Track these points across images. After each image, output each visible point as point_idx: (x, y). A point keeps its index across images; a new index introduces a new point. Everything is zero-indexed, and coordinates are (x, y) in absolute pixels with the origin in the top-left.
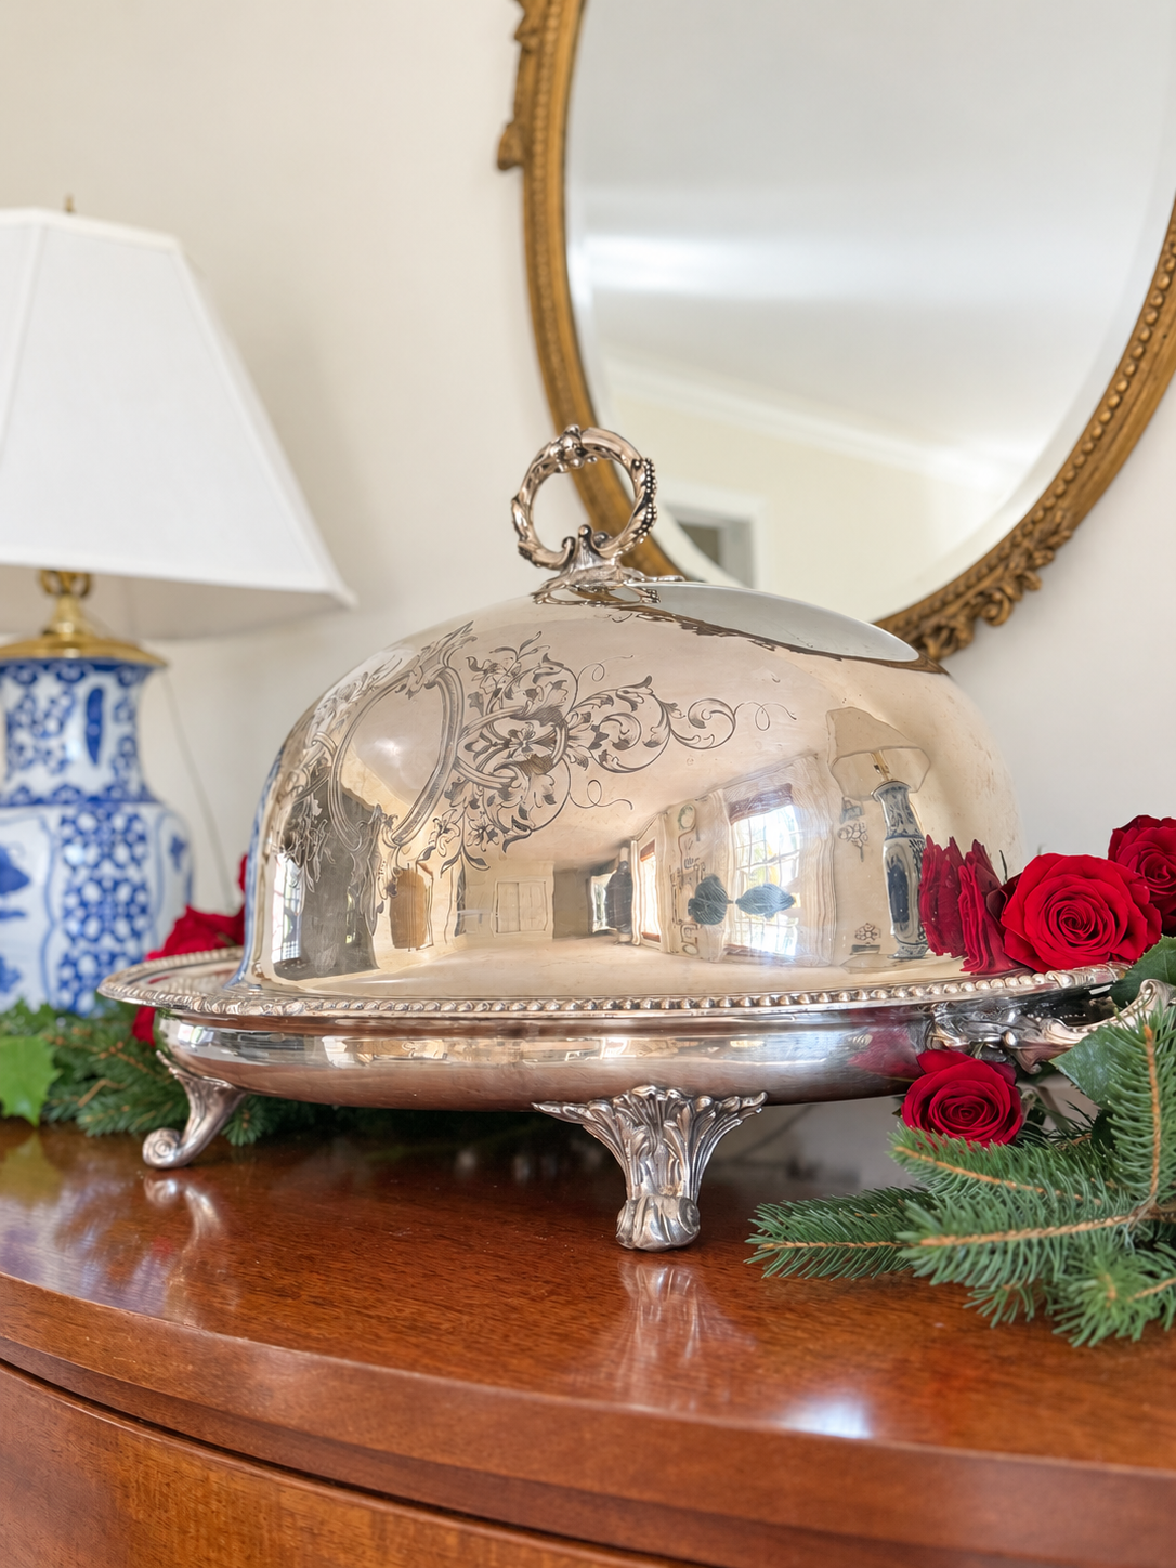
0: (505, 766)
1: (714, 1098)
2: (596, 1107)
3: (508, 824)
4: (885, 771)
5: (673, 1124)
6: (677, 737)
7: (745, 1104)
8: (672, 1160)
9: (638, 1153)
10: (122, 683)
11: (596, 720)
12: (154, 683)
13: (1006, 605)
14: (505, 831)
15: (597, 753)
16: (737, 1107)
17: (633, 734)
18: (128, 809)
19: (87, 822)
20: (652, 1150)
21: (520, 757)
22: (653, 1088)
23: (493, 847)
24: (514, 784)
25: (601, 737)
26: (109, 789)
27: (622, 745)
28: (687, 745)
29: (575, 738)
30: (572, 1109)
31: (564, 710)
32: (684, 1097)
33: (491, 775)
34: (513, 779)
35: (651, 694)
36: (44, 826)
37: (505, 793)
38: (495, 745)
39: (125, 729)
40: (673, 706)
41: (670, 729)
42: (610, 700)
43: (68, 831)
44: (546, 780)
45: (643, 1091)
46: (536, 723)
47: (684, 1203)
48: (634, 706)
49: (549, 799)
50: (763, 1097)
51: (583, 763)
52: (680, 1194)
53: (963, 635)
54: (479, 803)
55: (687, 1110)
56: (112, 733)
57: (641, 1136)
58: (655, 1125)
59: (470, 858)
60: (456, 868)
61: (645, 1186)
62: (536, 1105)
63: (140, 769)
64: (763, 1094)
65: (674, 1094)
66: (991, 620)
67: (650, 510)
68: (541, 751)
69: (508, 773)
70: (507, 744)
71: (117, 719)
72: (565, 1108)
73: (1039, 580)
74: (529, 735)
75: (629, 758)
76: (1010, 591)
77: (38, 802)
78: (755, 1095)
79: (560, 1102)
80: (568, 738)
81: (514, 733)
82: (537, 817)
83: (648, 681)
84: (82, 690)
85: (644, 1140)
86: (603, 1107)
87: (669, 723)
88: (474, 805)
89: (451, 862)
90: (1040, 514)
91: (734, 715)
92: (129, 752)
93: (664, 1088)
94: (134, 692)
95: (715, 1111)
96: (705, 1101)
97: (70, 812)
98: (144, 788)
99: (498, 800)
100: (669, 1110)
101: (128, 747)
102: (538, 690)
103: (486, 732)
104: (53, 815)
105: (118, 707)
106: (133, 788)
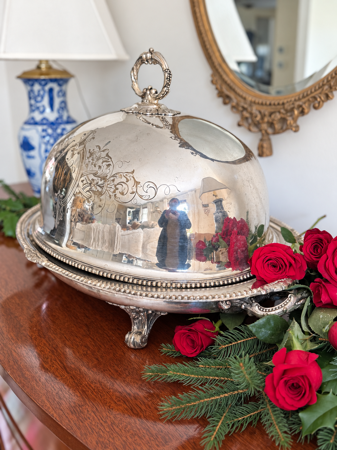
4: (216, 196)
10: (60, 85)
12: (72, 82)
13: (321, 103)
18: (62, 126)
19: (50, 131)
26: (57, 119)
36: (37, 131)
39: (61, 99)
43: (44, 134)
53: (306, 111)
56: (57, 101)
63: (68, 111)
66: (315, 108)
67: (167, 88)
71: (59, 96)
73: (333, 96)
76: (323, 98)
77: (36, 123)
83: (133, 172)
84: (47, 88)
92: (64, 106)
94: (64, 88)
97: (45, 127)
98: (69, 117)
101: (63, 105)
104: (40, 128)
105: (59, 92)
106: (65, 118)
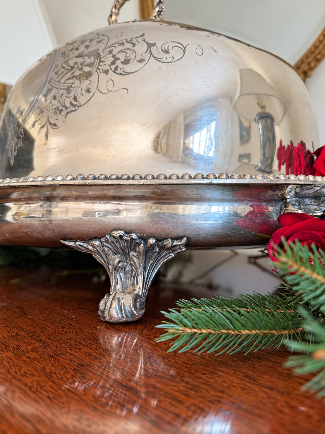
0: (69, 79)
1: (158, 240)
2: (93, 242)
3: (68, 105)
5: (134, 254)
6: (155, 58)
7: (175, 244)
8: (134, 273)
9: (116, 269)
11: (114, 53)
14: (67, 108)
15: (113, 67)
16: (170, 245)
17: (132, 56)
20: (123, 268)
21: (77, 73)
22: (123, 232)
23: (61, 117)
24: (73, 86)
25: (116, 59)
27: (127, 62)
28: (159, 61)
29: (103, 61)
30: (81, 244)
31: (100, 51)
32: (139, 238)
33: (64, 83)
34: (73, 83)
35: (144, 40)
37: (68, 90)
38: (68, 69)
40: (154, 45)
41: (151, 54)
42: (123, 44)
44: (87, 82)
45: (116, 234)
46: (86, 58)
47: (137, 297)
48: (134, 45)
49: (88, 91)
50: (184, 240)
51: (107, 72)
52: (136, 292)
54: (57, 97)
55: (142, 246)
57: (117, 260)
58: (125, 254)
59: (50, 124)
60: (44, 130)
61: (118, 287)
62: (62, 242)
64: (185, 238)
65: (134, 236)
68: (87, 69)
69: (71, 81)
70: (72, 68)
72: (78, 243)
74: (82, 64)
75: (128, 68)
78: (180, 238)
79: (75, 240)
80: (100, 61)
81: (76, 63)
82: (82, 100)
83: (143, 35)
85: (119, 262)
86: (97, 243)
87: (150, 51)
88: (55, 98)
89: (43, 127)
90: (313, 49)
91: (185, 48)
93: (128, 232)
95: (158, 247)
96: (152, 241)
99: (65, 94)
100: (133, 245)
102: (91, 45)
103: (64, 65)
